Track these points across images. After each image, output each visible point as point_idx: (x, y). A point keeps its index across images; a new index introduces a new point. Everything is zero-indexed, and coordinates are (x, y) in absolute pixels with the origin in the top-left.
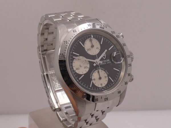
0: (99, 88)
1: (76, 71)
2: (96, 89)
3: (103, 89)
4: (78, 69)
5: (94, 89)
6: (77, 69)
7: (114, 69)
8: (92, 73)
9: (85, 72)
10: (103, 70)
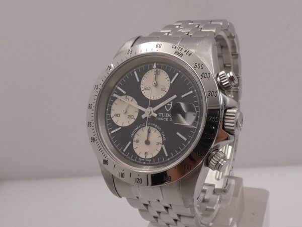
0: (139, 159)
1: (113, 118)
2: (134, 158)
3: (144, 163)
4: (119, 116)
5: (130, 156)
6: (116, 115)
7: (178, 134)
8: (138, 130)
9: (126, 125)
10: (158, 130)
